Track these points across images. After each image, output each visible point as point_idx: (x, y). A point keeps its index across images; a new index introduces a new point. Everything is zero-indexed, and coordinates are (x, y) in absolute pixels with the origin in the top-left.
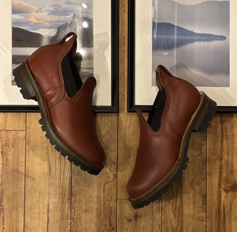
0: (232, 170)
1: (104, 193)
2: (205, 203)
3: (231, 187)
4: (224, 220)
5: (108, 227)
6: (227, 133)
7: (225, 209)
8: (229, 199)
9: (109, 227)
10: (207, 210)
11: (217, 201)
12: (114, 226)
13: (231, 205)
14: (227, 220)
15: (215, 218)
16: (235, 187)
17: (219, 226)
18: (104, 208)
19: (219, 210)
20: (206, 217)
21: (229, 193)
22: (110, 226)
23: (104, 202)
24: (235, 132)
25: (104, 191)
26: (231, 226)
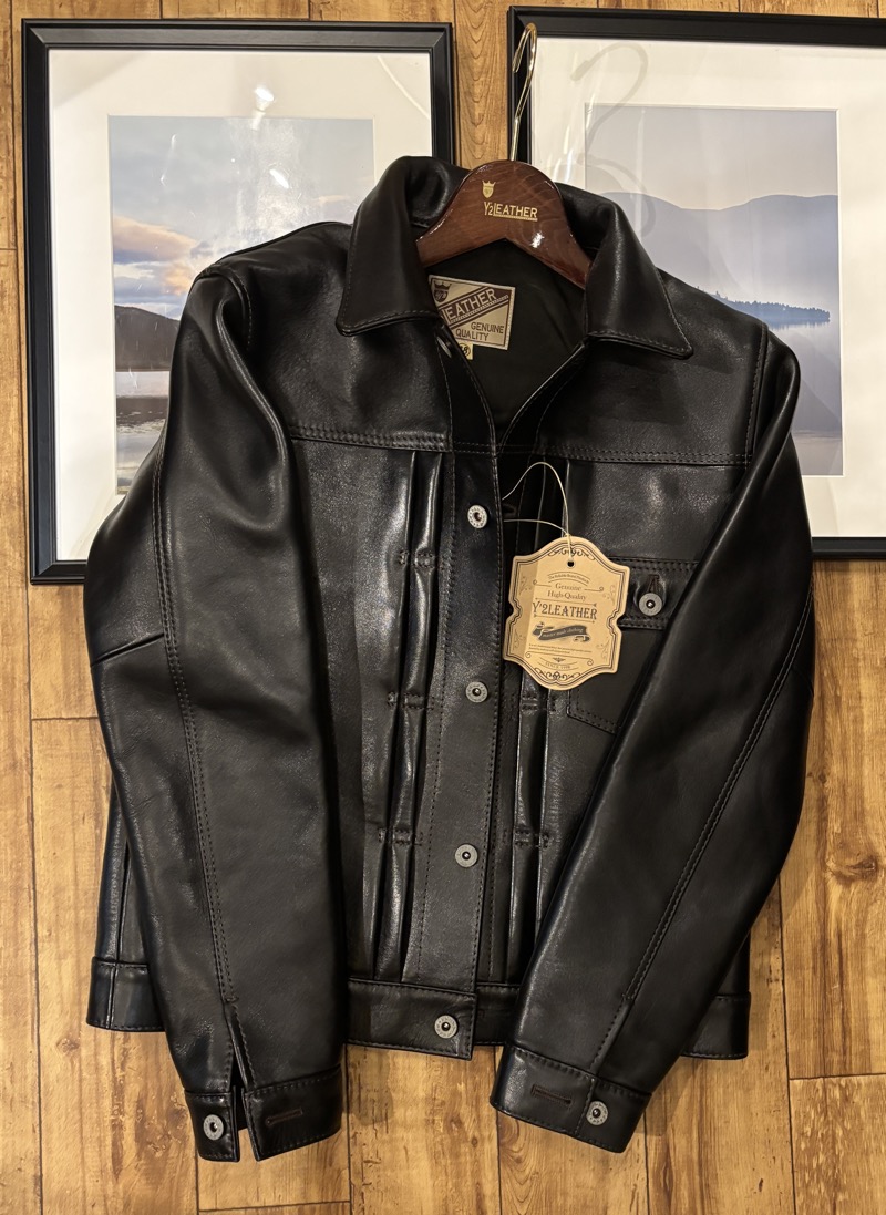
0: (859, 809)
2: (777, 923)
3: (861, 865)
4: (842, 975)
6: (835, 692)
7: (843, 937)
8: (854, 906)
10: (785, 945)
11: (815, 916)
13: (861, 924)
14: (851, 975)
15: (811, 971)
16: (871, 867)
17: (825, 997)
19: (824, 942)
20: (783, 968)
21: (853, 886)
24: (861, 687)
26: (865, 994)
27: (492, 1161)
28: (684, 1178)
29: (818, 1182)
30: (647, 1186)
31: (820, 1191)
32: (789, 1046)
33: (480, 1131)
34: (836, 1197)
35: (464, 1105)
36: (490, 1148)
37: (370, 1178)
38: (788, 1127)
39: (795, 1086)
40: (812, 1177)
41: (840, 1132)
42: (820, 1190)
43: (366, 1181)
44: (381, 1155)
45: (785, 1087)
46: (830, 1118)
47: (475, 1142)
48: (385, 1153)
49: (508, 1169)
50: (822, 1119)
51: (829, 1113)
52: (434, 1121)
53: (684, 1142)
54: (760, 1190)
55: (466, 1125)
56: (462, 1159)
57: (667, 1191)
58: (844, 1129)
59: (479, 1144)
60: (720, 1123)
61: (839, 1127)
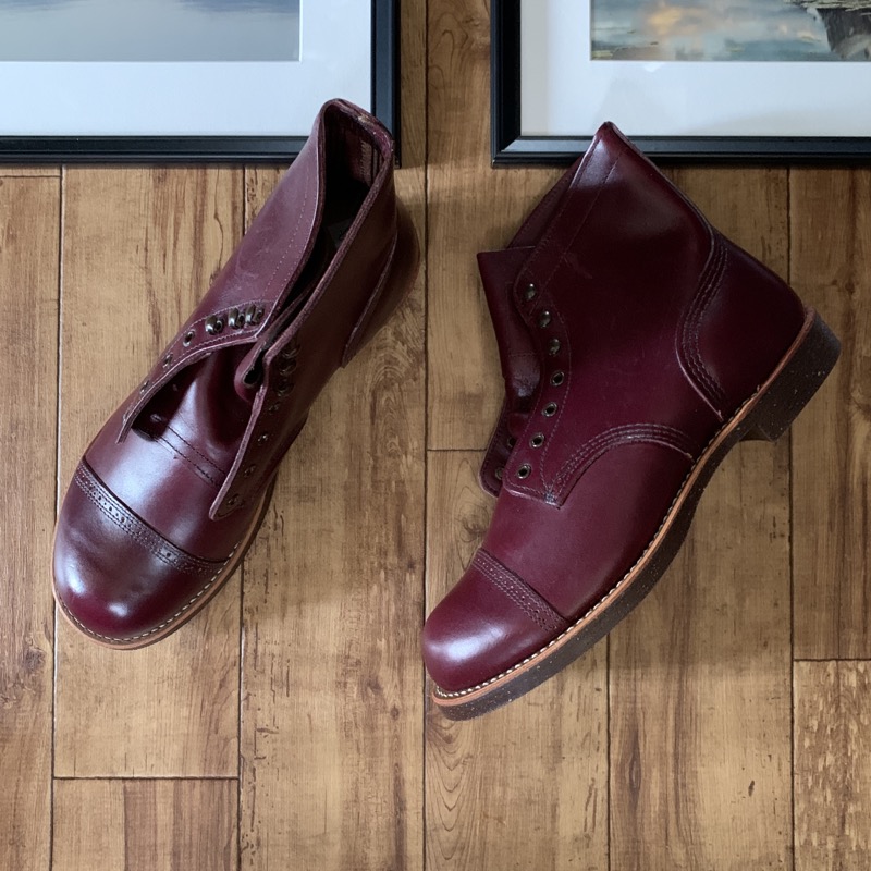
1: (373, 423)
2: (785, 464)
4: (866, 534)
5: (392, 559)
9: (396, 559)
10: (795, 493)
11: (834, 458)
12: (416, 555)
15: (826, 527)
17: (843, 560)
18: (375, 484)
19: (844, 490)
20: (790, 521)
22: (400, 556)
23: (376, 459)
25: (373, 417)
27: (416, 739)
28: (655, 774)
29: (824, 788)
30: (608, 781)
31: (825, 800)
32: (795, 618)
33: (402, 698)
34: (845, 809)
35: (383, 667)
36: (414, 721)
37: (265, 749)
38: (789, 718)
39: (800, 669)
40: (816, 783)
41: (854, 728)
42: (826, 797)
43: (259, 754)
44: (279, 722)
45: (787, 670)
46: (843, 710)
47: (395, 713)
48: (284, 722)
49: (436, 749)
50: (832, 711)
51: (842, 705)
52: (345, 683)
53: (656, 729)
54: (750, 794)
55: (385, 691)
56: (378, 733)
57: (634, 789)
58: (859, 723)
59: (401, 715)
60: (703, 709)
61: (854, 722)
